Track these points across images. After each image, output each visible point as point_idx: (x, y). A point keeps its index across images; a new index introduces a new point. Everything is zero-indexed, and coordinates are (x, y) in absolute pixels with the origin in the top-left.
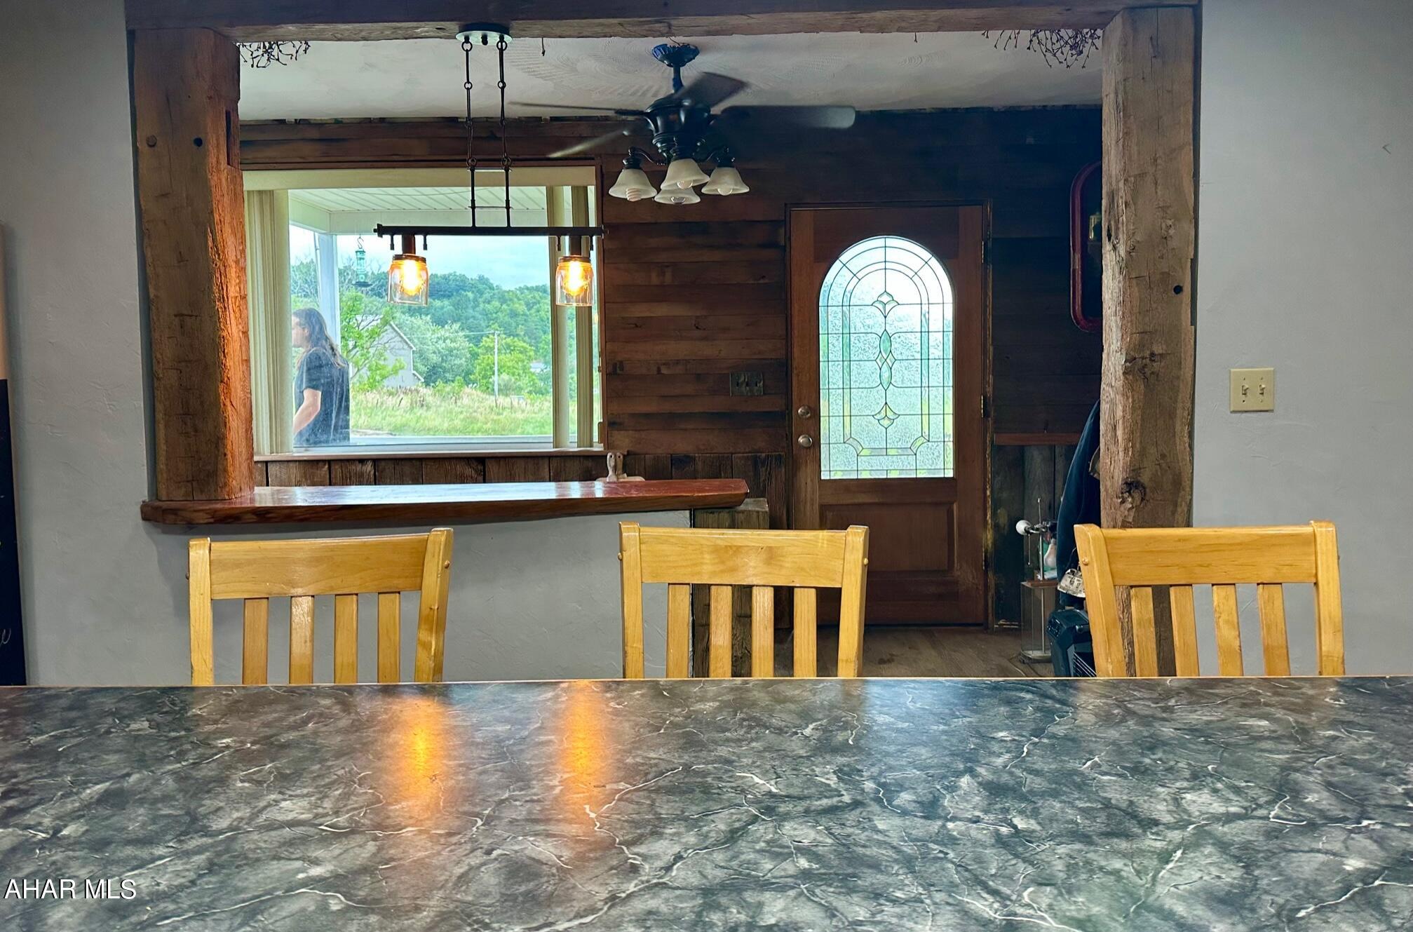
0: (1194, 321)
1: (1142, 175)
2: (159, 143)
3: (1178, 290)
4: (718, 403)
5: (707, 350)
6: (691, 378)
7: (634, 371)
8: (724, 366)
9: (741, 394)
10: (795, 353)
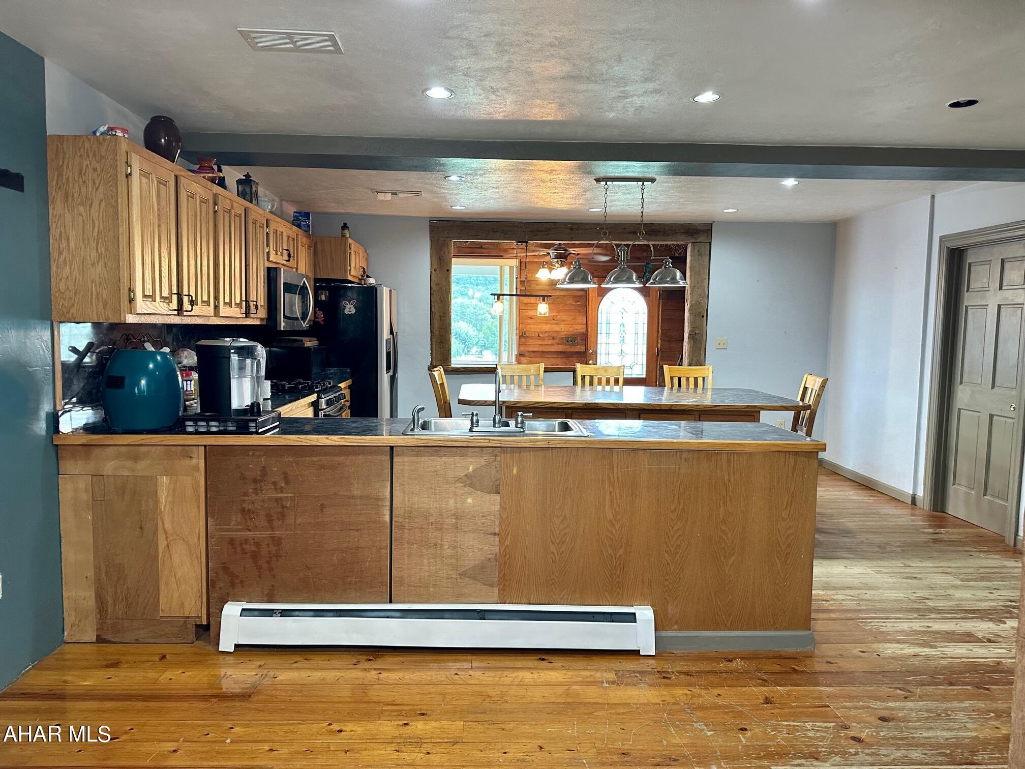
0: (706, 325)
1: (695, 286)
2: (437, 270)
3: (703, 317)
4: (561, 348)
5: (557, 328)
6: (551, 338)
7: (530, 335)
8: (563, 334)
9: (569, 345)
10: (589, 330)
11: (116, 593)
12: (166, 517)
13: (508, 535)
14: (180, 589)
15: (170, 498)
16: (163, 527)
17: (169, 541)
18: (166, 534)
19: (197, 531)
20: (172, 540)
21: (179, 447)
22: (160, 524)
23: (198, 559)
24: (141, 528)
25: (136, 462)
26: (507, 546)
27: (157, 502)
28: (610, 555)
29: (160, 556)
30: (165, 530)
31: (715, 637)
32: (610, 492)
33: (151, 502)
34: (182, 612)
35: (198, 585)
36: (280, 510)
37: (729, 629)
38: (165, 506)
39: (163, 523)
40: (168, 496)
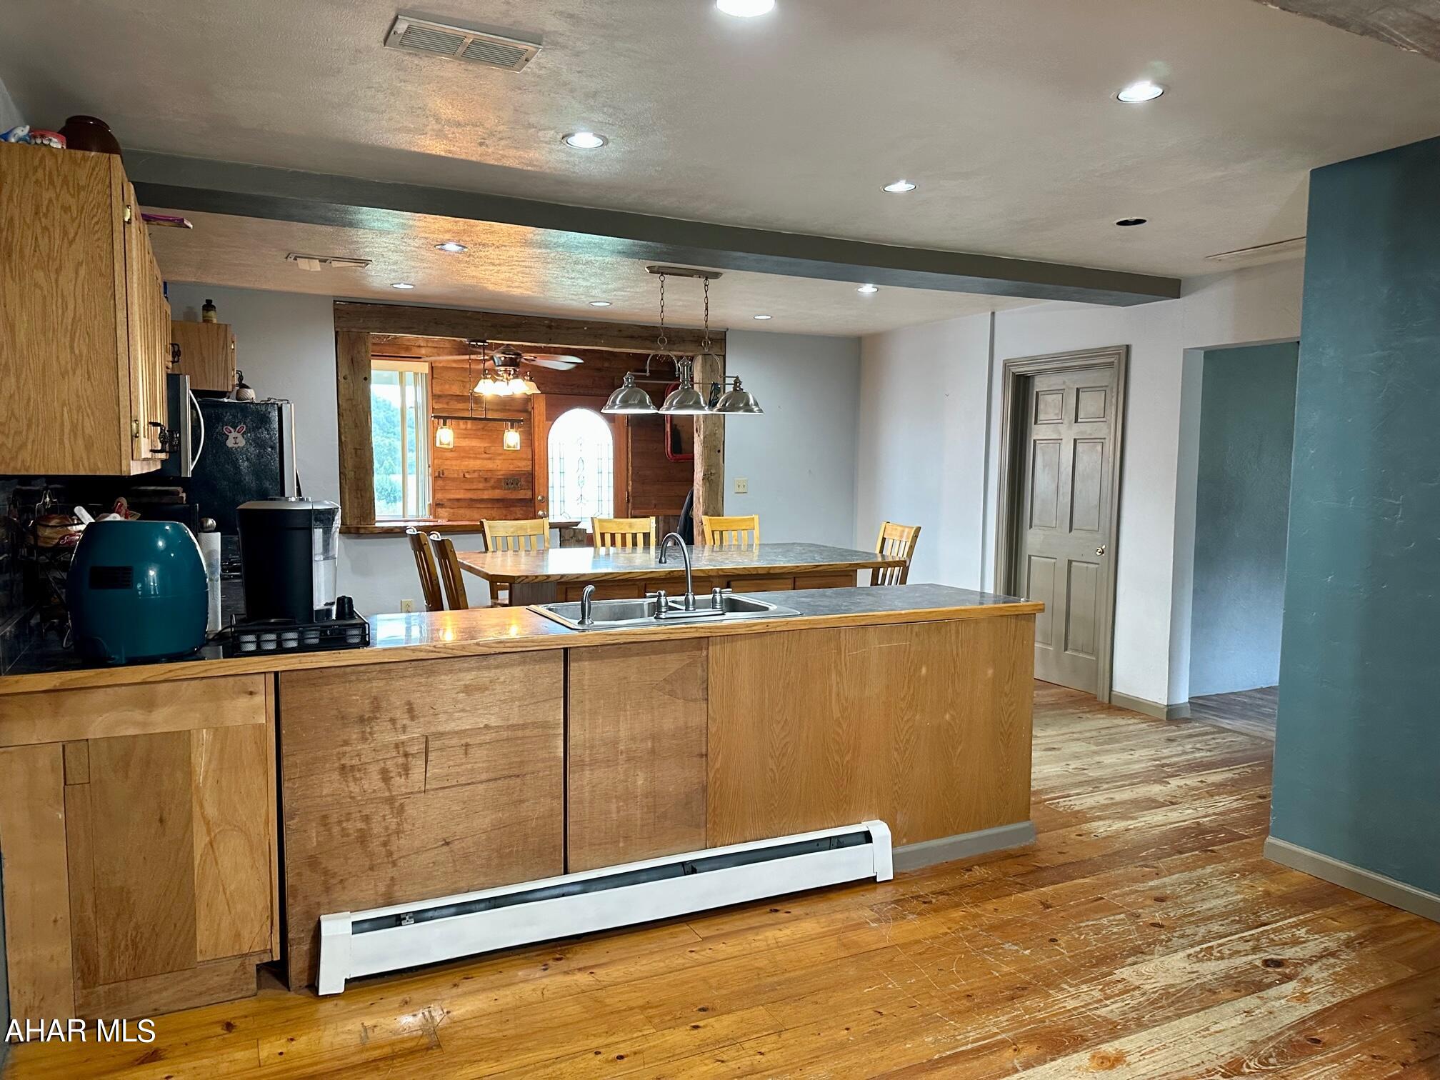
2: (349, 378)
3: (719, 451)
4: (497, 494)
5: (490, 465)
6: (482, 480)
7: (450, 476)
8: (500, 474)
9: (509, 489)
10: (537, 468)
11: (114, 938)
12: (207, 796)
13: (718, 754)
14: (233, 912)
15: (214, 765)
16: (202, 813)
17: (213, 834)
18: (207, 823)
19: (263, 811)
20: (219, 832)
21: (231, 679)
22: (196, 809)
23: (264, 856)
24: (161, 820)
25: (150, 712)
26: (718, 770)
27: (189, 774)
28: (837, 763)
29: (196, 863)
30: (204, 817)
31: (944, 846)
32: (838, 683)
33: (179, 775)
34: (237, 948)
35: (266, 897)
36: (401, 760)
37: (957, 833)
38: (205, 778)
39: (202, 806)
40: (210, 761)
